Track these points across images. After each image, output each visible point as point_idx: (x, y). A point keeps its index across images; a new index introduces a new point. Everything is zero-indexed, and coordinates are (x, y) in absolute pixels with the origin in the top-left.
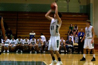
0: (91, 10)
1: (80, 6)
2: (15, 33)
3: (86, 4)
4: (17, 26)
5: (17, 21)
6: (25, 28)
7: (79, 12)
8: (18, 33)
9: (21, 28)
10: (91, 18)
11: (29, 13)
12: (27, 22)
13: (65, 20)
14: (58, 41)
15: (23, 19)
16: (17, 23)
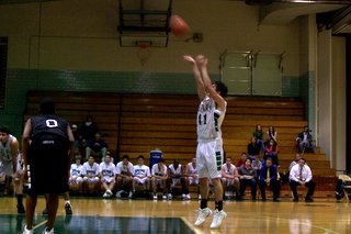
0: (311, 89)
1: (284, 79)
2: (114, 148)
3: (297, 74)
4: (119, 131)
5: (120, 116)
6: (139, 135)
7: (280, 94)
8: (122, 147)
9: (130, 134)
10: (310, 116)
11: (152, 96)
12: (146, 120)
13: (244, 114)
14: (218, 153)
15: (134, 112)
16: (119, 123)
